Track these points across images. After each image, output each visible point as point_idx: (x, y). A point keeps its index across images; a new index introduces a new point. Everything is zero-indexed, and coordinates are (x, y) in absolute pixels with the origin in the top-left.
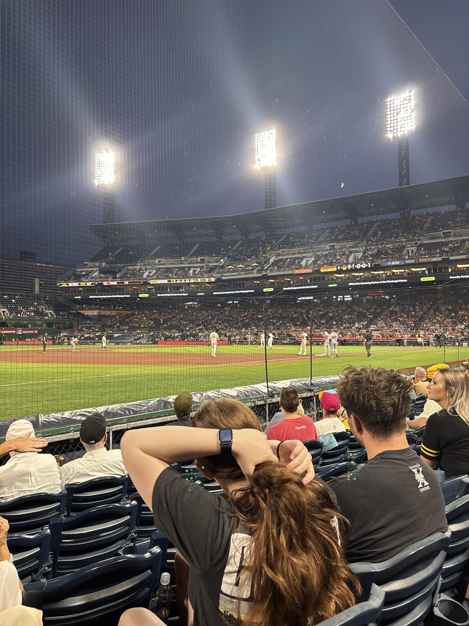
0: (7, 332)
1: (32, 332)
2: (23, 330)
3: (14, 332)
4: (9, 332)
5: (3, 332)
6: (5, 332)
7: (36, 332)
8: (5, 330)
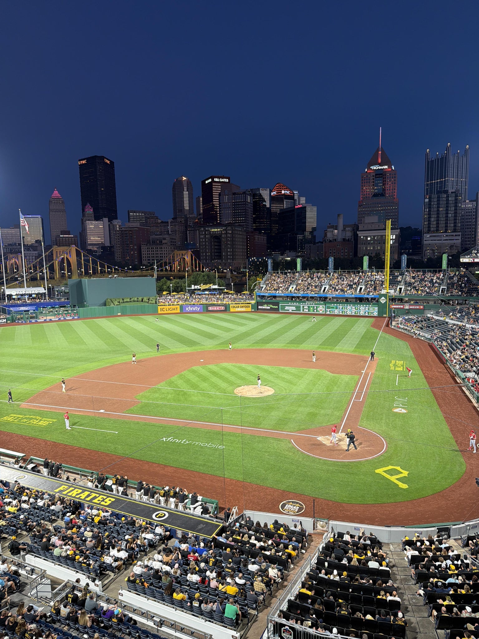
0: (396, 307)
1: (418, 307)
2: (410, 305)
3: (402, 307)
4: (398, 307)
5: (393, 307)
6: (394, 307)
7: (422, 307)
8: (395, 305)
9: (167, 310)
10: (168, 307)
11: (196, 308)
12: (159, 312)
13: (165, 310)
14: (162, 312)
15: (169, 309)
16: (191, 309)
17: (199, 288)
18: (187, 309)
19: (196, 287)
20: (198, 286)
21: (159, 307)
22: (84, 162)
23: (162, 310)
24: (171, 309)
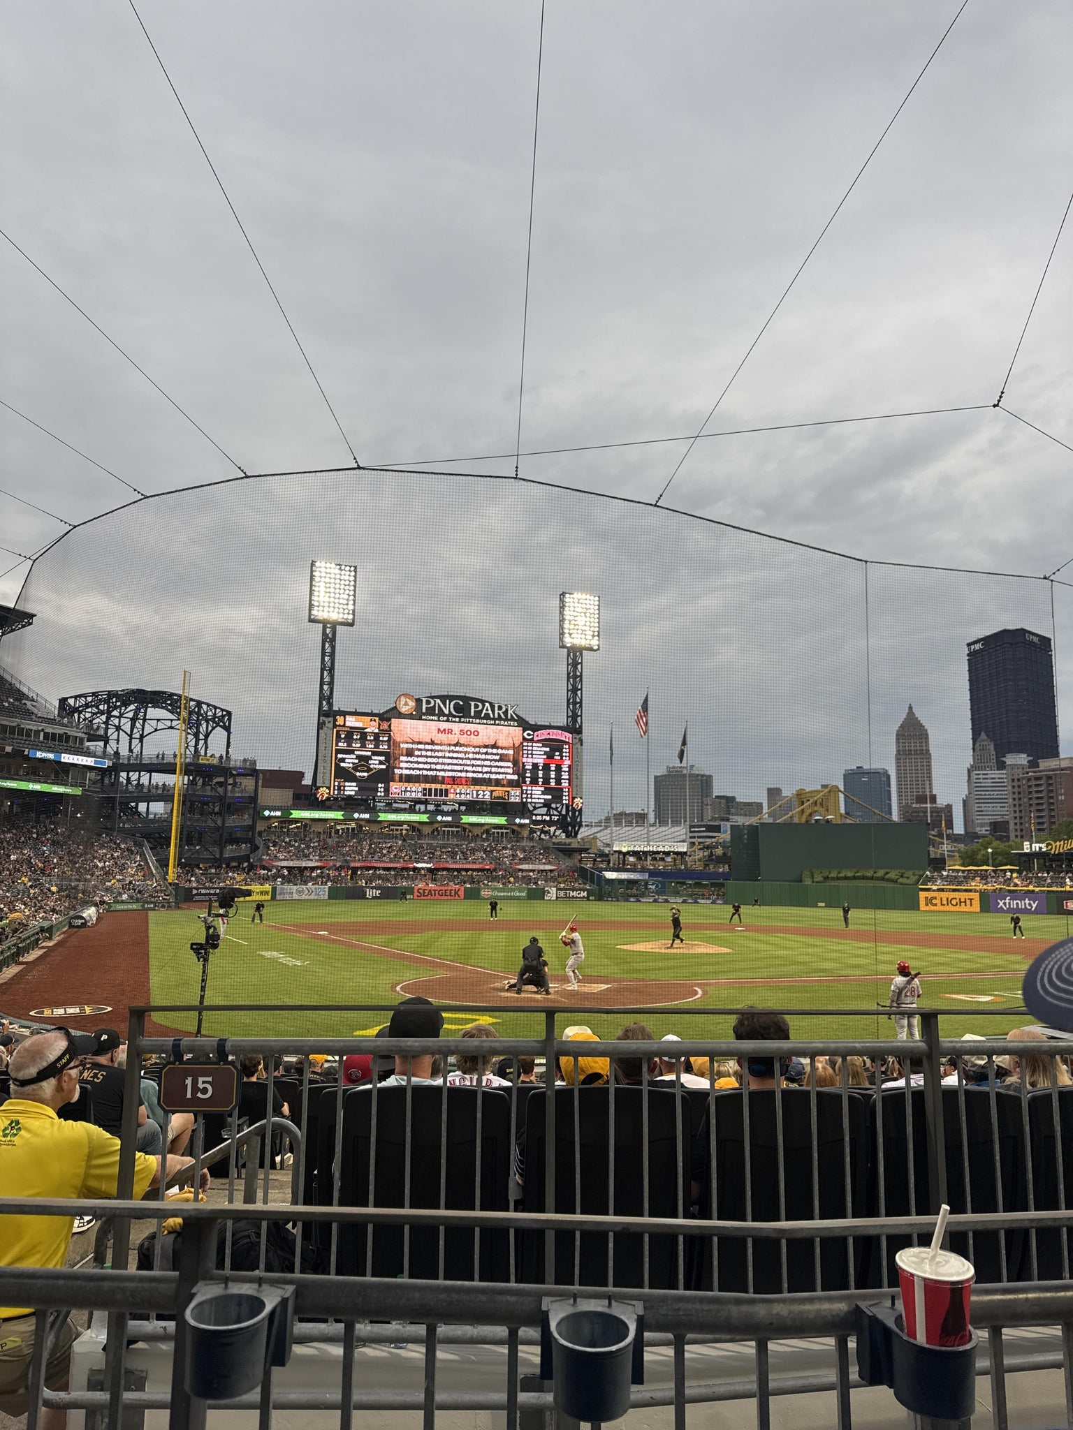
9: (944, 902)
10: (944, 895)
11: (1027, 901)
12: (923, 907)
13: (938, 901)
14: (933, 908)
15: (949, 902)
16: (1014, 904)
17: (1044, 850)
18: (1001, 904)
19: (1036, 847)
20: (1043, 846)
21: (922, 895)
22: (977, 647)
23: (929, 901)
24: (954, 902)
